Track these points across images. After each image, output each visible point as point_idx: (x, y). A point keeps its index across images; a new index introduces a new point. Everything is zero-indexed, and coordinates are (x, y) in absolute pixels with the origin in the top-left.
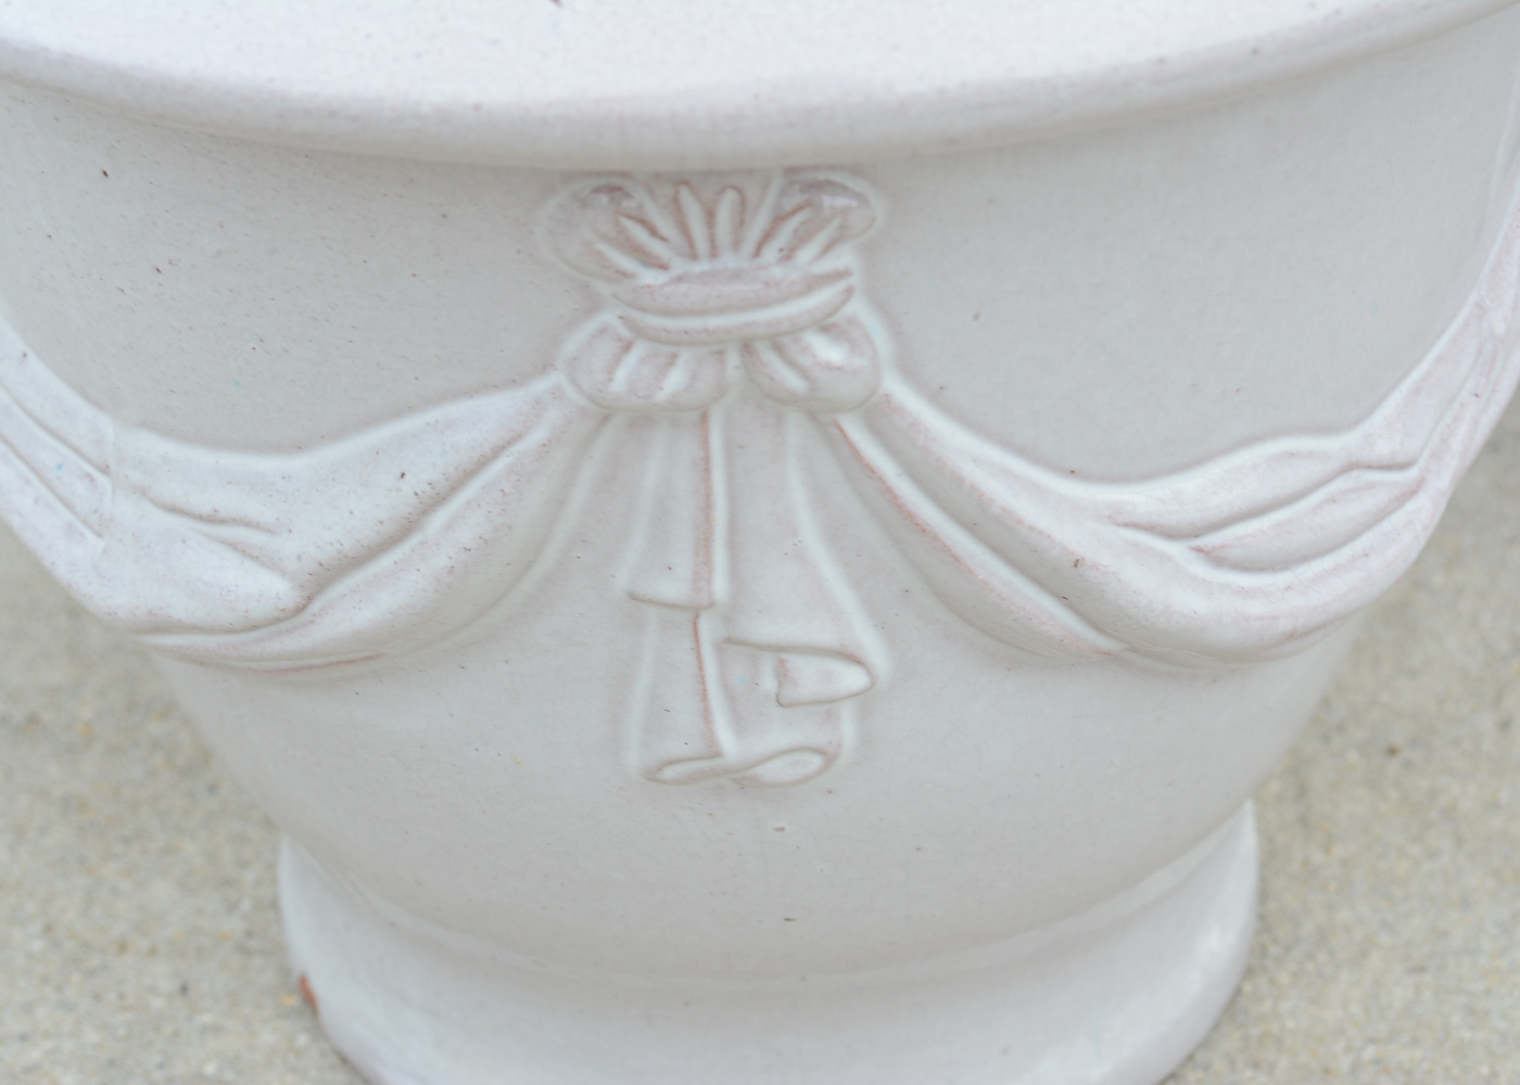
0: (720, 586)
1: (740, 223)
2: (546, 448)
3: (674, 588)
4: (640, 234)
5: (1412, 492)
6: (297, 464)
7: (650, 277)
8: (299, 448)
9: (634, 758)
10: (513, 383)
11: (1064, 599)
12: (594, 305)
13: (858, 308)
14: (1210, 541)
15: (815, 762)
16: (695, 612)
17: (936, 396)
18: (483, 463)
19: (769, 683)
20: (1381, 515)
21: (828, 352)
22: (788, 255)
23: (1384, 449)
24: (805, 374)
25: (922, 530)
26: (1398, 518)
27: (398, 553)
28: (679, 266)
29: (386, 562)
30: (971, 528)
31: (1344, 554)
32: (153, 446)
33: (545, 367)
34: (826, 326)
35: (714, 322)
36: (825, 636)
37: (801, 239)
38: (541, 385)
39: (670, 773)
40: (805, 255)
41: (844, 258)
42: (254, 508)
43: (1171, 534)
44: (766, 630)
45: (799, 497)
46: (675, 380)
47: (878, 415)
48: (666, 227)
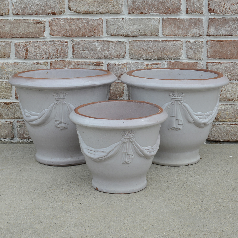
0: (127, 152)
1: (129, 133)
2: (120, 144)
3: (125, 152)
4: (125, 134)
5: (155, 150)
6: (107, 148)
7: (126, 135)
8: (107, 147)
9: (122, 162)
10: (119, 142)
11: (142, 152)
12: (123, 137)
13: (134, 137)
14: (147, 150)
15: (130, 162)
16: (126, 153)
17: (137, 142)
18: (117, 146)
19: (129, 157)
20: (154, 151)
21: (133, 139)
22: (131, 134)
23: (154, 148)
24: (132, 140)
25: (136, 148)
26: (155, 151)
27: (113, 151)
28: (127, 135)
29: (112, 151)
30: (138, 148)
31: (153, 152)
32: (98, 149)
33: (120, 141)
34: (133, 138)
35: (128, 137)
36: (131, 154)
37: (132, 133)
38: (120, 142)
39: (124, 163)
40: (132, 134)
41: (133, 135)
42: (105, 150)
43: (146, 150)
44: (129, 154)
45: (131, 147)
46: (126, 140)
47: (134, 142)
48: (126, 133)
